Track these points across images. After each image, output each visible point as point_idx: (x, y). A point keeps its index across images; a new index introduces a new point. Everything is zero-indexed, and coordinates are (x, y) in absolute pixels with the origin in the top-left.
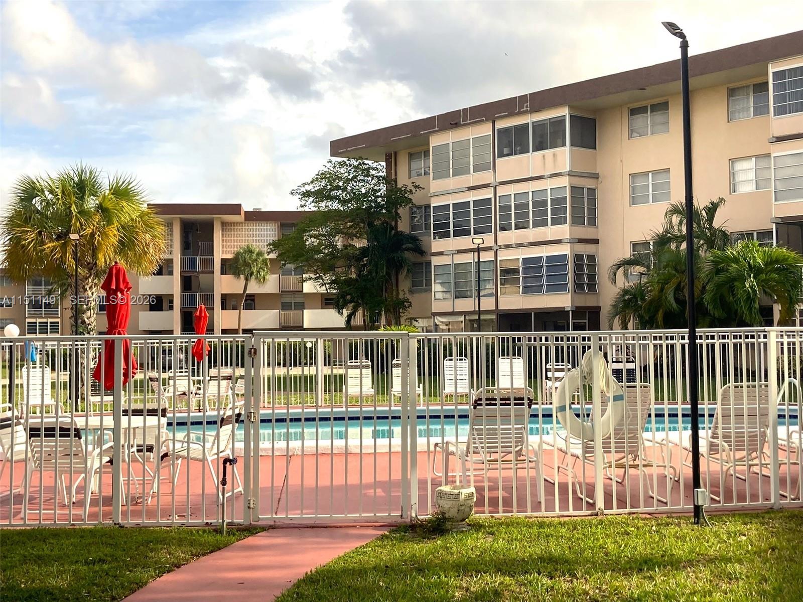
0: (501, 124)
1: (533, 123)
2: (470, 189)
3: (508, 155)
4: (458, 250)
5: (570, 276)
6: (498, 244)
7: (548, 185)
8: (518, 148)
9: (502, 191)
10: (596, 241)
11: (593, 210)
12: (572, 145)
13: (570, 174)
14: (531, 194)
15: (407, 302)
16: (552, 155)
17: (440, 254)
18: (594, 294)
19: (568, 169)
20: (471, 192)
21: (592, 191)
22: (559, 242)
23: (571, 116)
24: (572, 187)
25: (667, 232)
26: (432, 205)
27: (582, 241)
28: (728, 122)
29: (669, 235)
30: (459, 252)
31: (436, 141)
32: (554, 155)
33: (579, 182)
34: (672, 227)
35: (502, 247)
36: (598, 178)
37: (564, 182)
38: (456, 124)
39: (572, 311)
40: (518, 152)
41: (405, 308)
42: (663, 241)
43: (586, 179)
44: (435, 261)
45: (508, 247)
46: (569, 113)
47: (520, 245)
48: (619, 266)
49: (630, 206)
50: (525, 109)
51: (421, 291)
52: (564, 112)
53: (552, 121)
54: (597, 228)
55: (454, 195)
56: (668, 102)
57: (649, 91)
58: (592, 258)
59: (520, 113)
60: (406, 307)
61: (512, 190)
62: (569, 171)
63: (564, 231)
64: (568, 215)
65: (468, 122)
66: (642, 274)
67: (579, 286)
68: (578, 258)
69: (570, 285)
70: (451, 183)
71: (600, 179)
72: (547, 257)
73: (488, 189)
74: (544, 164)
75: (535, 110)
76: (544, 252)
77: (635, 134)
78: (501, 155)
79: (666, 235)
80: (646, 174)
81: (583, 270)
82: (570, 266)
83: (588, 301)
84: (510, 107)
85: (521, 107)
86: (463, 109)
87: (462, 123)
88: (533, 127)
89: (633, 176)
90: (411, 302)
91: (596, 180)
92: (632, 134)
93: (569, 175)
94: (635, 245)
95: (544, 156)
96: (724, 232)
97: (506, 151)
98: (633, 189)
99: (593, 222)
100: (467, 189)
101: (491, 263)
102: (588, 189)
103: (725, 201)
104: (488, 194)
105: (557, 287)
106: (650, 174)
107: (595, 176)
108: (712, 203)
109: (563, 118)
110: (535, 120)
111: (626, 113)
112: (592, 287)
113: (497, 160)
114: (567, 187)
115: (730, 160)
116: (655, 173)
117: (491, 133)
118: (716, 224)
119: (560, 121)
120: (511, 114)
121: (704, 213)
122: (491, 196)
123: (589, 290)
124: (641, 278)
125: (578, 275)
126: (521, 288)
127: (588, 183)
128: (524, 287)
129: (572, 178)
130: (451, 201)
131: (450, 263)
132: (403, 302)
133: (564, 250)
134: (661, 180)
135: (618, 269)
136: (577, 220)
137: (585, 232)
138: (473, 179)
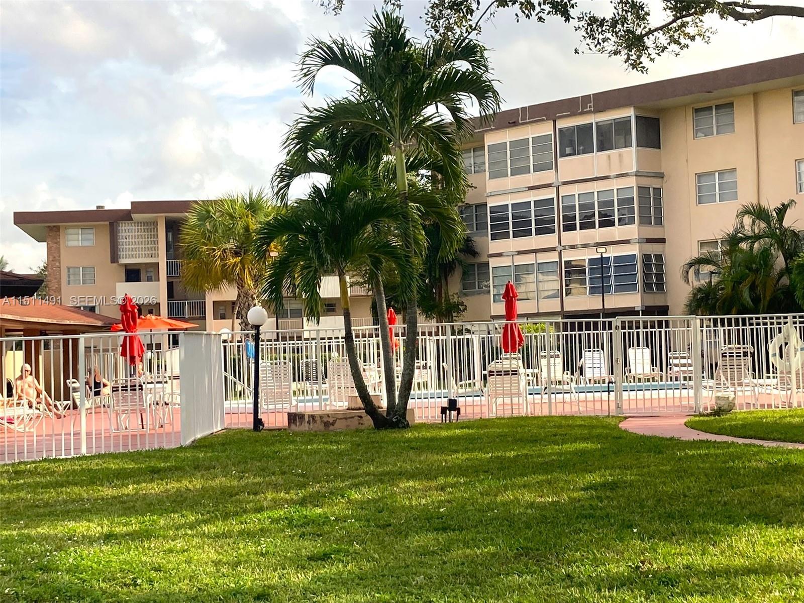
0: (562, 124)
1: (597, 123)
2: (531, 188)
3: (570, 155)
4: (518, 251)
5: (639, 276)
6: (562, 244)
7: (615, 185)
8: (581, 148)
9: (565, 191)
10: (662, 241)
11: (659, 210)
12: (638, 146)
13: (638, 175)
14: (596, 194)
15: (462, 306)
16: (618, 155)
17: (500, 255)
18: (661, 293)
19: (634, 170)
20: (531, 192)
21: (658, 191)
22: (627, 242)
23: (637, 117)
24: (639, 187)
25: (737, 231)
26: (489, 205)
27: (649, 241)
28: (794, 124)
29: (740, 235)
30: (520, 253)
31: (491, 139)
32: (620, 155)
33: (646, 182)
34: (743, 227)
35: (567, 247)
36: (663, 177)
37: (632, 182)
38: (514, 122)
39: (642, 311)
40: (581, 152)
41: (459, 311)
42: (733, 241)
43: (652, 179)
44: (493, 263)
45: (573, 247)
46: (635, 114)
47: (585, 246)
48: (691, 265)
49: (697, 205)
50: (588, 109)
51: (473, 294)
52: (629, 113)
53: (616, 121)
54: (664, 226)
55: (513, 195)
56: (733, 103)
57: (715, 94)
58: (659, 257)
59: (583, 113)
60: (461, 310)
61: (576, 190)
62: (637, 171)
63: (632, 231)
64: (636, 215)
65: (528, 121)
66: (712, 273)
67: (647, 286)
68: (647, 257)
69: (639, 285)
70: (510, 182)
71: (665, 179)
72: (614, 257)
73: (550, 189)
74: (610, 163)
75: (598, 110)
76: (612, 252)
77: (699, 134)
78: (563, 155)
79: (736, 234)
80: (711, 174)
81: (651, 269)
82: (639, 266)
83: (656, 300)
84: (572, 106)
85: (585, 107)
86: (522, 108)
87: (520, 122)
88: (598, 127)
89: (699, 176)
90: (466, 306)
91: (660, 179)
92: (697, 134)
93: (636, 175)
94: (703, 244)
95: (609, 156)
96: (793, 231)
97: (568, 150)
98: (700, 189)
99: (659, 221)
100: (527, 189)
101: (555, 264)
102: (654, 188)
103: (796, 203)
104: (550, 194)
105: (626, 287)
106: (717, 174)
107: (661, 176)
108: (783, 205)
109: (628, 119)
110: (598, 120)
111: (690, 112)
112: (660, 286)
113: (559, 160)
114: (635, 188)
115: (796, 160)
116: (721, 173)
117: (552, 132)
118: (786, 223)
119: (626, 122)
120: (574, 114)
121: (774, 214)
122: (554, 196)
123: (657, 289)
124: (711, 277)
125: (647, 275)
126: (588, 288)
127: (654, 183)
128: (591, 288)
129: (639, 178)
130: (509, 201)
131: (511, 264)
132: (458, 305)
133: (633, 250)
134: (728, 179)
135: (690, 267)
136: (645, 220)
137: (653, 232)
138: (533, 178)
